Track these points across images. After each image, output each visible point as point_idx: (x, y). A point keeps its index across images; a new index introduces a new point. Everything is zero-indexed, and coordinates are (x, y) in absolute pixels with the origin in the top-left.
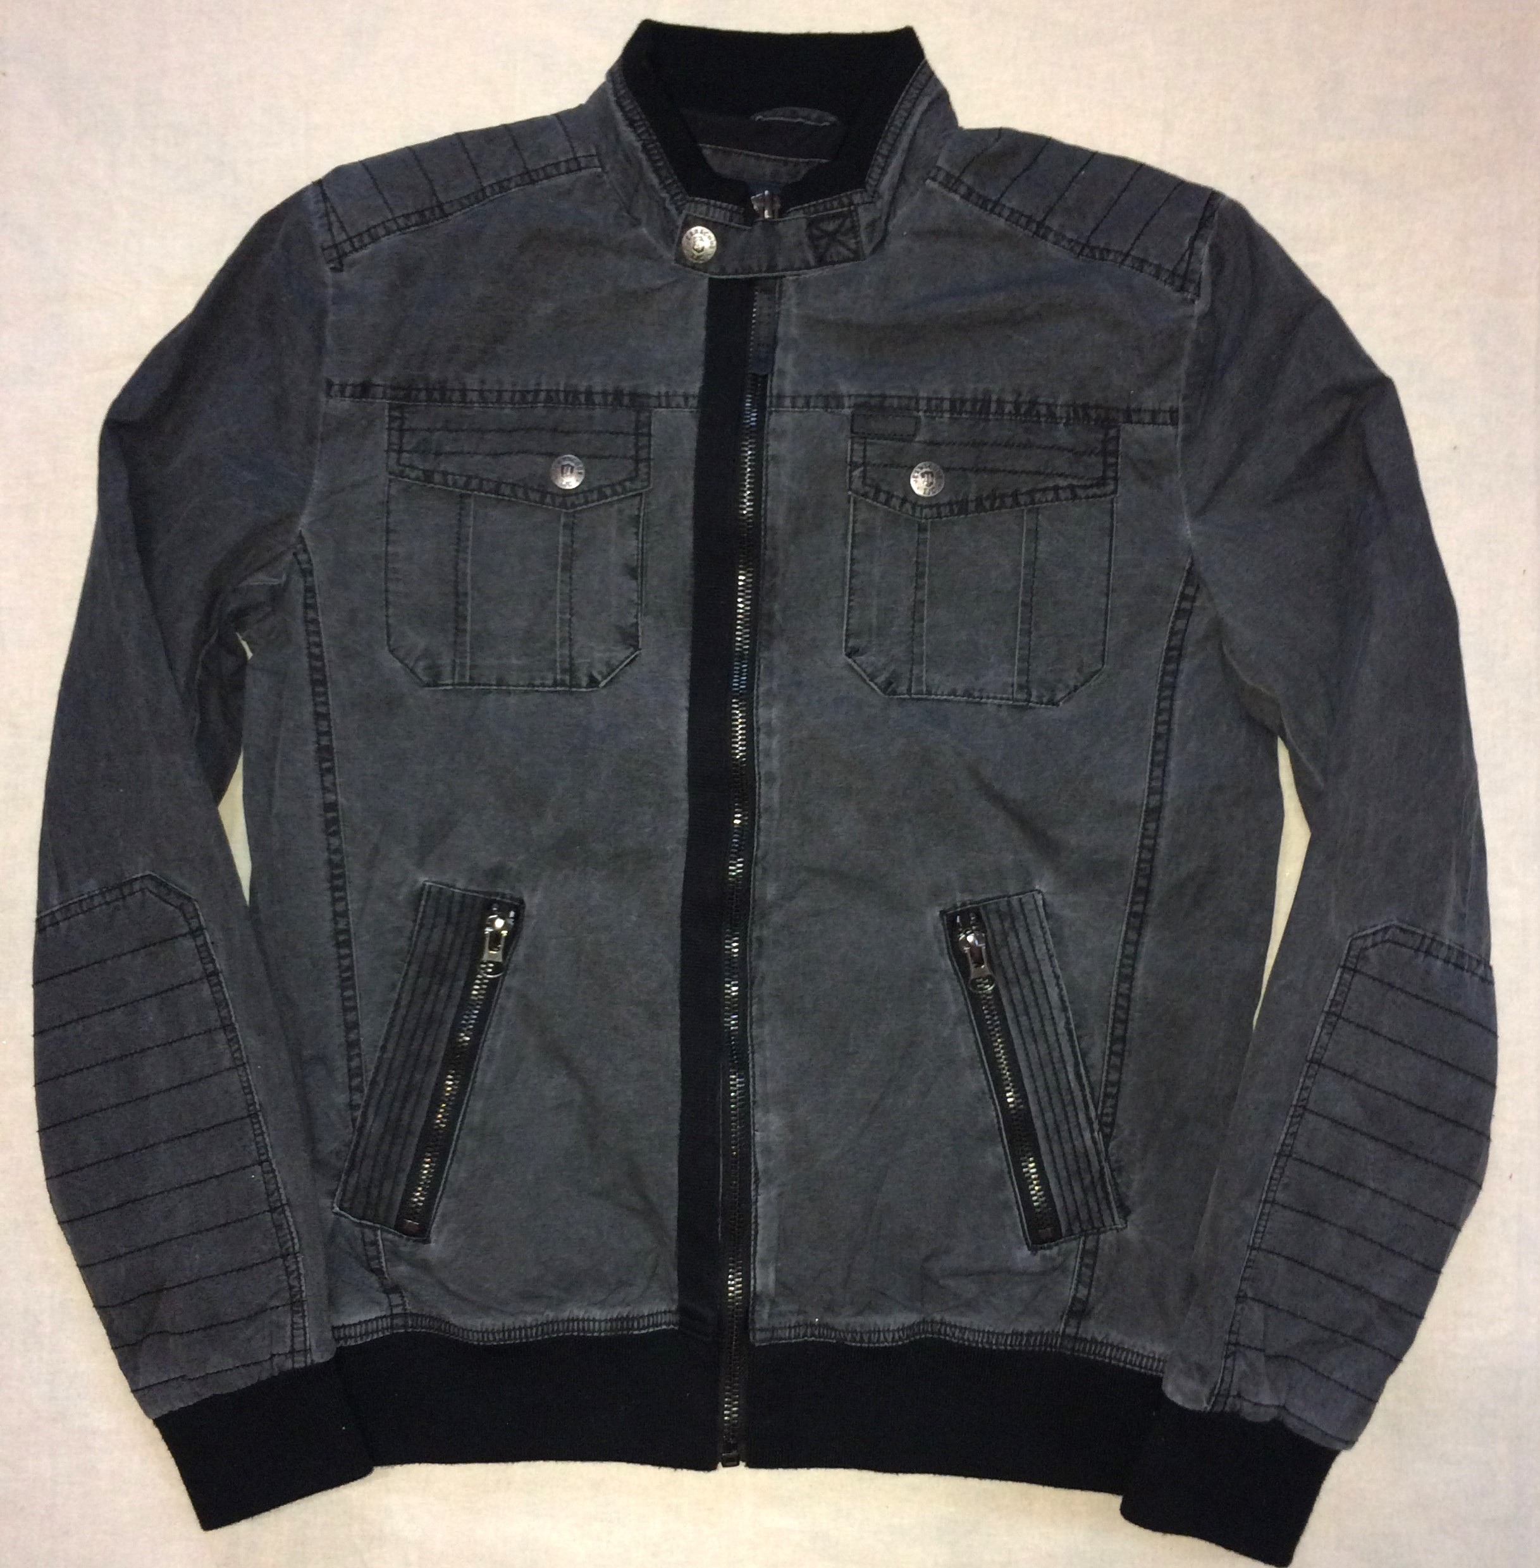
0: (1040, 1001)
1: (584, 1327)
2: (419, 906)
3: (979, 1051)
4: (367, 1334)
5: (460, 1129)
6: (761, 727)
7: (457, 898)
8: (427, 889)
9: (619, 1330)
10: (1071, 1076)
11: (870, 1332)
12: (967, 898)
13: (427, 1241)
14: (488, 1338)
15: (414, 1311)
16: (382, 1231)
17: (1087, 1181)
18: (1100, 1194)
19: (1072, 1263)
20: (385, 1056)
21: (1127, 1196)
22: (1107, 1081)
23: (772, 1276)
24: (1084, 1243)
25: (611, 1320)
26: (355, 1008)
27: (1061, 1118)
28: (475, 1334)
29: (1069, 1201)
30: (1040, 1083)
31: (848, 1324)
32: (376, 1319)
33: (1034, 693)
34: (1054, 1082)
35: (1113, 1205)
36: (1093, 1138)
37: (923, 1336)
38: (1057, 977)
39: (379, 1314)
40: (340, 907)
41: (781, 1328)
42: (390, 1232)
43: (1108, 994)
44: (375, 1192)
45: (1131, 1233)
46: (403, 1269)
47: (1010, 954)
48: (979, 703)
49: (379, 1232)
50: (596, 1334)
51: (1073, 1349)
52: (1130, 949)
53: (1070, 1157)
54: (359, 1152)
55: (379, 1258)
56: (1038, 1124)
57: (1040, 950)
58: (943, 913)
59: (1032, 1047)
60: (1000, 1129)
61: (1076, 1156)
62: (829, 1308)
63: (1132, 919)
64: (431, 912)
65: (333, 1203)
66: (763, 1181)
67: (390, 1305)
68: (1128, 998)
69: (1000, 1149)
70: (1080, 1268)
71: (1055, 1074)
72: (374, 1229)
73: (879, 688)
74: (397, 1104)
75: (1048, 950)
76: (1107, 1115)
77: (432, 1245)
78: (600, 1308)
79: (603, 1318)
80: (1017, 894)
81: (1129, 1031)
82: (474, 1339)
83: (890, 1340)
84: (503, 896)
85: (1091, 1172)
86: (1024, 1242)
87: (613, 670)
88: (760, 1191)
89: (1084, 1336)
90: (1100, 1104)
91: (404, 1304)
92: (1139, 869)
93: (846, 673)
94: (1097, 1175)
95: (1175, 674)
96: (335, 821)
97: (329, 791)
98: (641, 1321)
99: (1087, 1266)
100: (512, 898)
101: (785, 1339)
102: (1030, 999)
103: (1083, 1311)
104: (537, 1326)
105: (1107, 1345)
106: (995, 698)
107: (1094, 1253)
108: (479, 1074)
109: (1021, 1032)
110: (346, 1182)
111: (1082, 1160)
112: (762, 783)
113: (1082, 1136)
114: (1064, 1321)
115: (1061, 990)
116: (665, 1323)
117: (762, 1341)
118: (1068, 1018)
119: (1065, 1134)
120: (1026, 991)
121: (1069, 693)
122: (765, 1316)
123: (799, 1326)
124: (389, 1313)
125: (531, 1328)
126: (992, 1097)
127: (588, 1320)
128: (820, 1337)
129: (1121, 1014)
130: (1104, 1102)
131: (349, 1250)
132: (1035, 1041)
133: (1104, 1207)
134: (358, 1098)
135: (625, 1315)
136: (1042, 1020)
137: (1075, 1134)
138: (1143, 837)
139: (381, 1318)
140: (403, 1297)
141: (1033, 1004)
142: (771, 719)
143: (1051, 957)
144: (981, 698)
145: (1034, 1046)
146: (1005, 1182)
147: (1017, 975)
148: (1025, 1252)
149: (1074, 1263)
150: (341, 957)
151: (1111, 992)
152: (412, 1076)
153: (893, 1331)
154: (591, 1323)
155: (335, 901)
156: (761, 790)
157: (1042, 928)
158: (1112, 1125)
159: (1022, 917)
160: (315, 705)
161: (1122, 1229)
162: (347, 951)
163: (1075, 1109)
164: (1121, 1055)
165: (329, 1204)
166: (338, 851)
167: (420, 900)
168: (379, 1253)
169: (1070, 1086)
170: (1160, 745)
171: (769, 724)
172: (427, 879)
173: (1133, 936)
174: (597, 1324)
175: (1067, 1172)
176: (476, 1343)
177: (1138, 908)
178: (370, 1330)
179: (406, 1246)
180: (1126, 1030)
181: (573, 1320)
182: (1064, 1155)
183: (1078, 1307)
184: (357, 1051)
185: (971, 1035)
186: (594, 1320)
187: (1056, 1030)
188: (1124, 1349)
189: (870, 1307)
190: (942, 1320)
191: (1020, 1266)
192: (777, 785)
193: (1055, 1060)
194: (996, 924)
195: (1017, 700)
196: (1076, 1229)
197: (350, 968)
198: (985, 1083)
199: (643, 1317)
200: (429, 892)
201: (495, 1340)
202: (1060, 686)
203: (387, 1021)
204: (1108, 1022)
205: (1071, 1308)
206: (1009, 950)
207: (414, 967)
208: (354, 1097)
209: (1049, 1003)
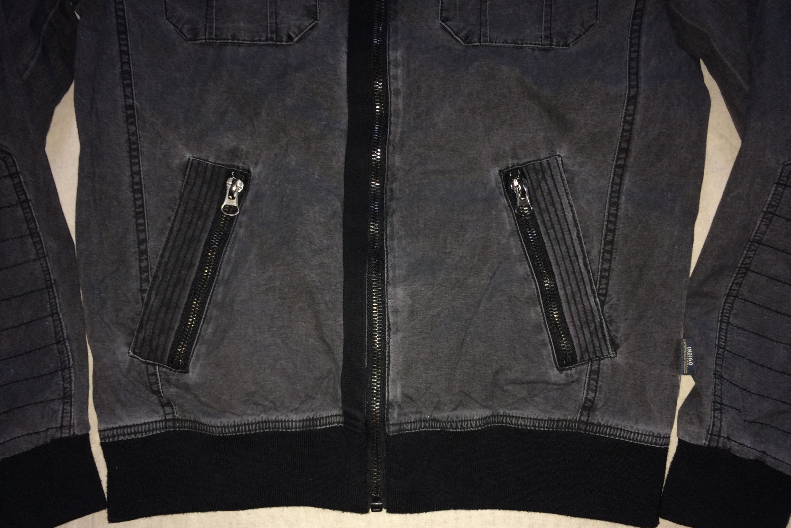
0: (561, 221)
1: (285, 426)
2: (186, 172)
3: (525, 251)
4: (149, 431)
5: (209, 304)
6: (391, 62)
7: (210, 168)
8: (190, 161)
9: (308, 427)
10: (582, 265)
11: (462, 421)
12: (515, 162)
13: (187, 372)
14: (225, 431)
15: (180, 418)
16: (160, 366)
17: (592, 328)
18: (600, 336)
19: (584, 378)
20: (163, 260)
21: (616, 337)
22: (602, 268)
23: (399, 390)
24: (591, 365)
25: (303, 421)
26: (144, 231)
27: (575, 289)
28: (217, 429)
29: (582, 339)
30: (562, 269)
31: (448, 417)
32: (156, 422)
33: (555, 40)
34: (571, 269)
35: (608, 343)
36: (596, 302)
37: (492, 425)
38: (571, 206)
39: (158, 419)
40: (135, 168)
41: (405, 423)
42: (164, 367)
43: (603, 215)
44: (154, 343)
45: (620, 359)
46: (173, 390)
47: (542, 194)
48: (521, 48)
49: (157, 367)
50: (293, 430)
51: (585, 430)
52: (616, 188)
53: (581, 313)
54: (146, 318)
55: (157, 383)
56: (561, 293)
57: (561, 190)
58: (500, 171)
59: (557, 248)
60: (538, 296)
61: (585, 313)
62: (437, 407)
63: (617, 170)
64: (193, 174)
65: (129, 350)
66: (393, 330)
67: (165, 414)
68: (616, 216)
69: (539, 309)
70: (589, 381)
71: (572, 263)
72: (154, 365)
73: (461, 39)
74: (170, 289)
75: (566, 190)
76: (602, 289)
77: (190, 374)
78: (295, 414)
79: (298, 420)
80: (546, 158)
81: (616, 237)
82: (217, 432)
83: (474, 426)
84: (238, 167)
85: (595, 322)
86: (555, 366)
87: (302, 31)
88: (391, 336)
89: (593, 421)
90: (598, 283)
91: (173, 413)
92: (622, 136)
93: (441, 32)
94: (598, 324)
95: (640, 24)
96: (133, 116)
97: (129, 98)
98: (322, 420)
99: (593, 379)
100: (243, 169)
101: (408, 430)
102: (555, 219)
103: (591, 407)
104: (256, 423)
105: (607, 427)
106: (531, 44)
107: (597, 372)
108: (221, 271)
109: (550, 240)
110: (137, 337)
111: (589, 314)
112: (392, 95)
113: (589, 300)
114: (579, 413)
115: (574, 213)
116: (336, 422)
117: (393, 432)
118: (578, 231)
119: (578, 299)
120: (553, 216)
121: (576, 39)
122: (396, 415)
123: (416, 422)
124: (163, 419)
125: (252, 424)
126: (533, 278)
127: (289, 421)
128: (430, 428)
129: (611, 226)
130: (600, 281)
131: (140, 380)
132: (559, 245)
133: (603, 344)
134: (146, 286)
135: (311, 417)
136: (563, 233)
137: (584, 298)
138: (626, 115)
139: (159, 421)
140: (173, 409)
141: (557, 222)
142: (397, 57)
143: (567, 194)
144: (522, 44)
145: (558, 247)
146: (542, 329)
147: (546, 206)
148: (556, 371)
149: (585, 378)
150: (135, 199)
151: (604, 213)
152: (180, 273)
153: (476, 420)
154: (290, 423)
155: (132, 165)
156: (392, 100)
157: (561, 177)
158: (605, 295)
159: (549, 171)
160: (120, 45)
161: (613, 357)
162: (140, 196)
163: (584, 284)
164: (611, 252)
165: (127, 351)
166: (135, 134)
167: (187, 168)
168: (157, 380)
169: (581, 271)
170: (634, 64)
171: (396, 60)
172: (191, 156)
173: (617, 180)
174: (294, 423)
175: (580, 323)
176: (217, 435)
177: (621, 162)
178: (151, 428)
179: (174, 376)
180: (613, 237)
181: (278, 421)
182: (578, 312)
183: (589, 404)
184: (145, 257)
185: (519, 243)
186: (292, 421)
187: (571, 237)
188: (618, 429)
189: (460, 405)
190: (504, 413)
191: (553, 379)
192: (401, 98)
193: (571, 255)
194: (533, 176)
195: (545, 45)
196: (587, 358)
197: (142, 206)
198: (528, 269)
199: (322, 418)
200: (192, 165)
201: (229, 432)
202: (571, 35)
203: (165, 239)
204: (602, 232)
205: (584, 404)
206: (542, 190)
207: (182, 208)
208: (143, 285)
209: (567, 222)
